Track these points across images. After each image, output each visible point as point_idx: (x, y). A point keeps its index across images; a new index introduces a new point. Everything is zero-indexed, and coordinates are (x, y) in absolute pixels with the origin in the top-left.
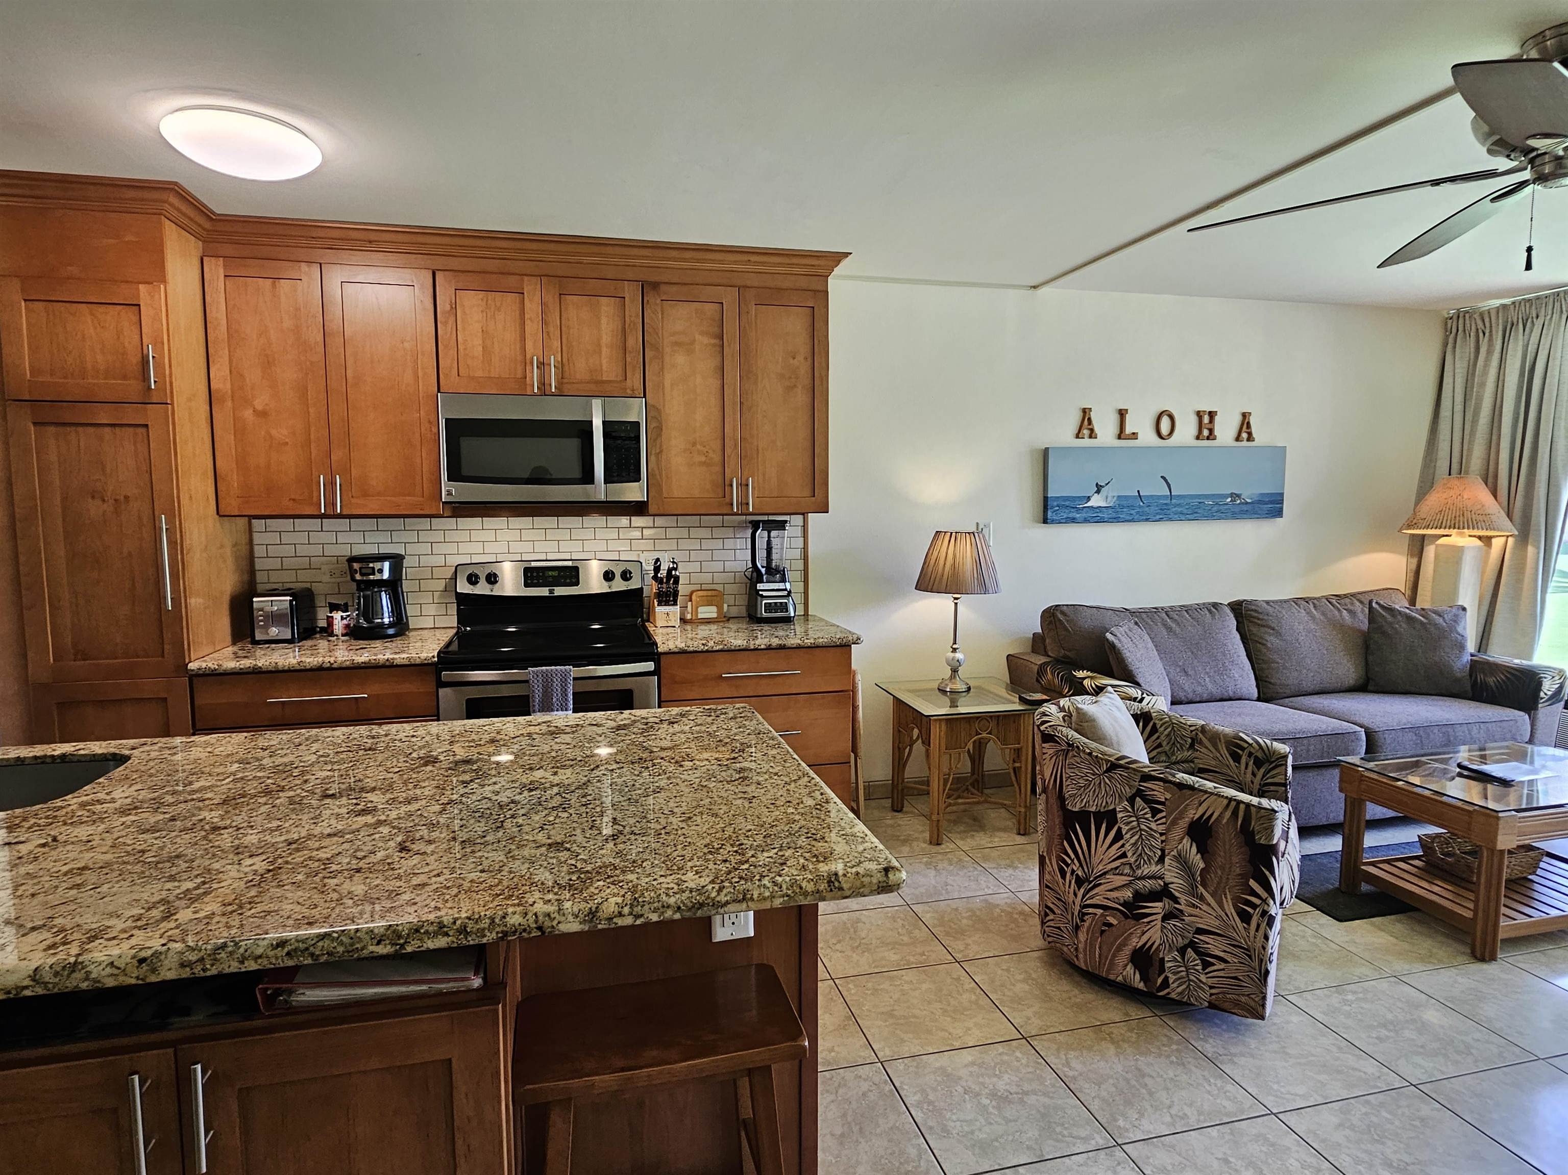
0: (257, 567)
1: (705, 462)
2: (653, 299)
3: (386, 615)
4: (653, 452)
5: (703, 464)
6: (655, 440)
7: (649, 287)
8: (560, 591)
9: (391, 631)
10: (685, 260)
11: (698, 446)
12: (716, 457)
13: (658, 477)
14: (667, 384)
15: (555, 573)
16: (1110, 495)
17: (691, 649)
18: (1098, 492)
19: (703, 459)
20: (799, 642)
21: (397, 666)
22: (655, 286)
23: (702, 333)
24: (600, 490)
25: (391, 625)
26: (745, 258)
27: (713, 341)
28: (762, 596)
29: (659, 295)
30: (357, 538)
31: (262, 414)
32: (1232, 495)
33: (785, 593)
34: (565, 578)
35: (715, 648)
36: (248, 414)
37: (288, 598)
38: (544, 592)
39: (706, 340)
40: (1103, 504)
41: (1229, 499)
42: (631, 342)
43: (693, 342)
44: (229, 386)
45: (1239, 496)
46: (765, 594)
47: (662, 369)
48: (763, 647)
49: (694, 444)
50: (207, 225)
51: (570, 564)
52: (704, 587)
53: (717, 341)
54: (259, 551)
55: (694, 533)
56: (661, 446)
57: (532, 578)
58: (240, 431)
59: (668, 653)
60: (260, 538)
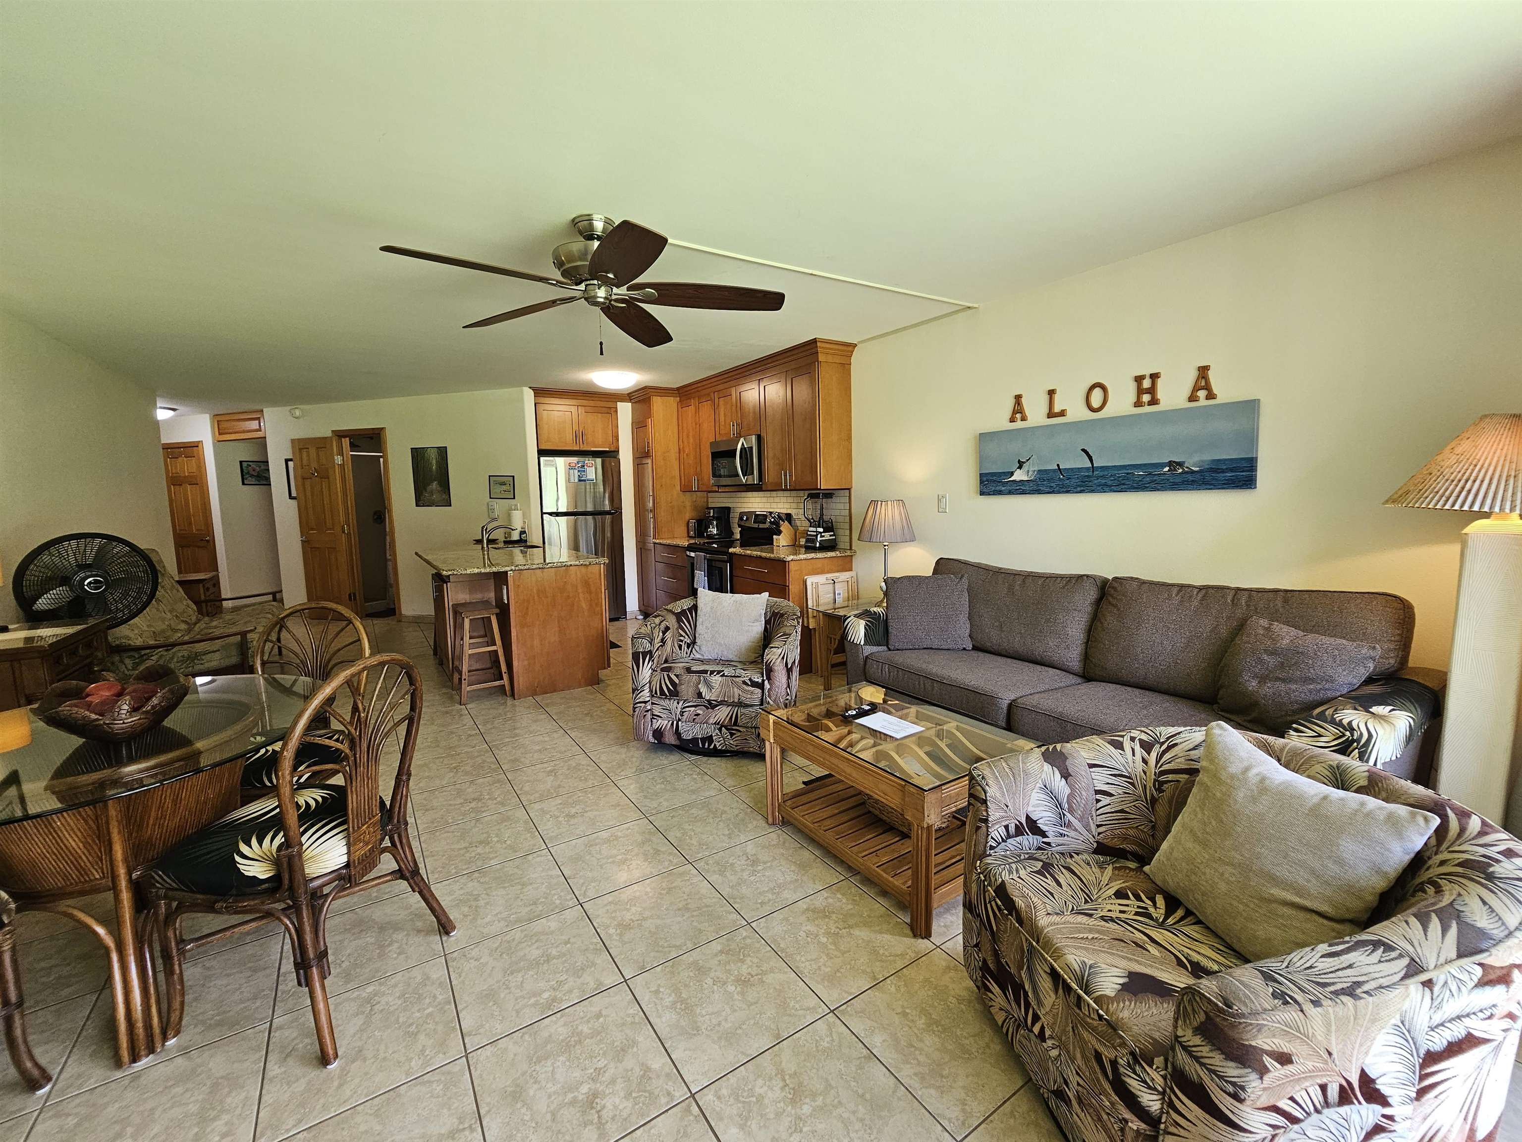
4: (764, 460)
5: (778, 464)
6: (764, 454)
9: (717, 537)
12: (782, 461)
13: (765, 472)
14: (767, 425)
16: (1031, 469)
17: (738, 553)
18: (1020, 467)
19: (778, 461)
23: (776, 398)
25: (717, 534)
26: (787, 355)
27: (780, 401)
31: (687, 455)
32: (1170, 464)
33: (816, 533)
39: (777, 401)
40: (1025, 478)
41: (1167, 469)
42: (756, 409)
43: (774, 403)
44: (682, 447)
45: (1180, 464)
47: (766, 419)
49: (775, 454)
50: (676, 392)
56: (765, 457)
58: (684, 462)
59: (735, 554)
60: (710, 500)
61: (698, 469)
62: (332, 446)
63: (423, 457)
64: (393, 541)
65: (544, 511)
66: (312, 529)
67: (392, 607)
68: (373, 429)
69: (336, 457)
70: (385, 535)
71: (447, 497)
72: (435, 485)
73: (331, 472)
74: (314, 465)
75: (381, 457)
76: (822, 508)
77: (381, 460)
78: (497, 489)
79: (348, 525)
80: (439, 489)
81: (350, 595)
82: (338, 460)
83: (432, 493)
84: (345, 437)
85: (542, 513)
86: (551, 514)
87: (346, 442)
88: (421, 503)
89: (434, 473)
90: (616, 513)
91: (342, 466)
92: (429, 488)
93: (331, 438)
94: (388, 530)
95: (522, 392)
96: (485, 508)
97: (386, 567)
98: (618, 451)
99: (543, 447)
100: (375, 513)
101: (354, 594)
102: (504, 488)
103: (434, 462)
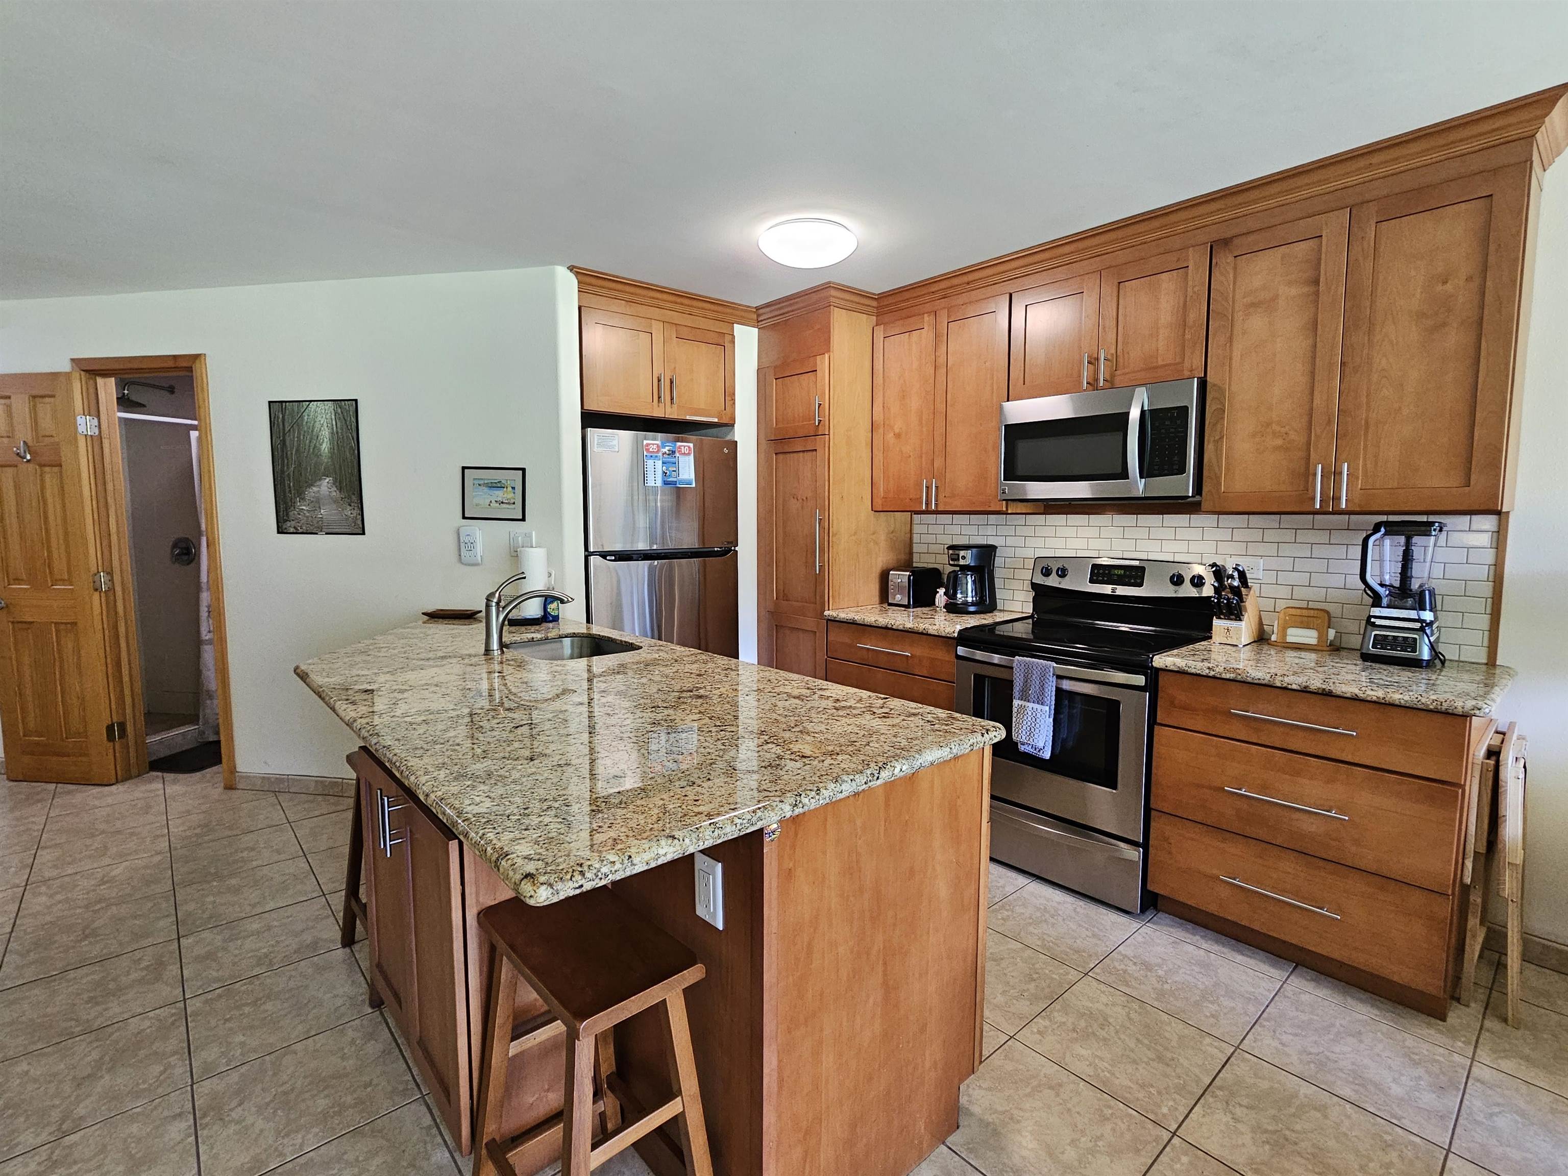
0: (915, 550)
1: (1281, 446)
2: (1225, 260)
3: (970, 594)
4: (1212, 439)
5: (1277, 448)
6: (1215, 425)
7: (1218, 246)
8: (1122, 591)
9: (972, 609)
10: (1271, 197)
11: (1274, 427)
12: (1298, 438)
13: (1217, 469)
14: (1236, 354)
15: (1122, 572)
17: (1193, 671)
19: (1279, 442)
20: (1356, 691)
21: (930, 635)
22: (1226, 242)
23: (1290, 283)
24: (1139, 486)
25: (973, 604)
26: (1362, 163)
27: (1306, 289)
28: (1373, 624)
29: (1231, 251)
30: (973, 530)
31: (898, 436)
33: (1417, 625)
34: (1130, 577)
35: (1224, 676)
36: (890, 435)
37: (908, 573)
38: (1107, 589)
39: (1294, 291)
42: (1192, 316)
43: (1275, 298)
44: (882, 417)
46: (1379, 622)
47: (1231, 339)
48: (1294, 687)
49: (1268, 425)
50: (874, 304)
51: (1136, 563)
52: (1311, 605)
53: (1312, 289)
54: (916, 538)
55: (1302, 536)
56: (1221, 432)
57: (1098, 575)
58: (885, 450)
59: (1165, 670)
60: (917, 529)
61: (938, 463)
62: (69, 391)
63: (298, 423)
64: (217, 612)
65: (591, 549)
66: (18, 580)
67: (212, 738)
68: (175, 357)
69: (80, 420)
70: (198, 588)
71: (356, 512)
72: (325, 487)
73: (66, 453)
74: (24, 434)
75: (195, 428)
76: (1407, 559)
77: (194, 434)
78: (480, 500)
79: (110, 573)
80: (335, 494)
81: (110, 728)
82: (85, 425)
83: (317, 503)
84: (105, 374)
85: (588, 555)
86: (604, 555)
87: (108, 388)
88: (289, 526)
89: (325, 460)
90: (728, 553)
91: (97, 441)
92: (311, 492)
93: (68, 375)
94: (204, 578)
95: (552, 276)
96: (451, 541)
97: (198, 656)
98: (733, 425)
99: (597, 405)
100: (175, 545)
101: (122, 726)
102: (499, 494)
103: (325, 434)
